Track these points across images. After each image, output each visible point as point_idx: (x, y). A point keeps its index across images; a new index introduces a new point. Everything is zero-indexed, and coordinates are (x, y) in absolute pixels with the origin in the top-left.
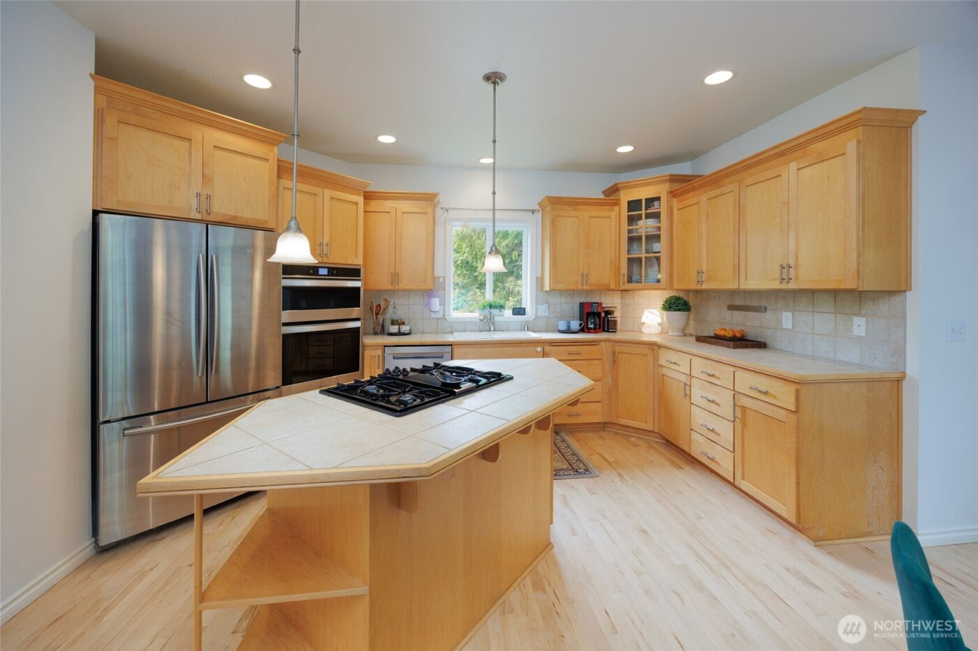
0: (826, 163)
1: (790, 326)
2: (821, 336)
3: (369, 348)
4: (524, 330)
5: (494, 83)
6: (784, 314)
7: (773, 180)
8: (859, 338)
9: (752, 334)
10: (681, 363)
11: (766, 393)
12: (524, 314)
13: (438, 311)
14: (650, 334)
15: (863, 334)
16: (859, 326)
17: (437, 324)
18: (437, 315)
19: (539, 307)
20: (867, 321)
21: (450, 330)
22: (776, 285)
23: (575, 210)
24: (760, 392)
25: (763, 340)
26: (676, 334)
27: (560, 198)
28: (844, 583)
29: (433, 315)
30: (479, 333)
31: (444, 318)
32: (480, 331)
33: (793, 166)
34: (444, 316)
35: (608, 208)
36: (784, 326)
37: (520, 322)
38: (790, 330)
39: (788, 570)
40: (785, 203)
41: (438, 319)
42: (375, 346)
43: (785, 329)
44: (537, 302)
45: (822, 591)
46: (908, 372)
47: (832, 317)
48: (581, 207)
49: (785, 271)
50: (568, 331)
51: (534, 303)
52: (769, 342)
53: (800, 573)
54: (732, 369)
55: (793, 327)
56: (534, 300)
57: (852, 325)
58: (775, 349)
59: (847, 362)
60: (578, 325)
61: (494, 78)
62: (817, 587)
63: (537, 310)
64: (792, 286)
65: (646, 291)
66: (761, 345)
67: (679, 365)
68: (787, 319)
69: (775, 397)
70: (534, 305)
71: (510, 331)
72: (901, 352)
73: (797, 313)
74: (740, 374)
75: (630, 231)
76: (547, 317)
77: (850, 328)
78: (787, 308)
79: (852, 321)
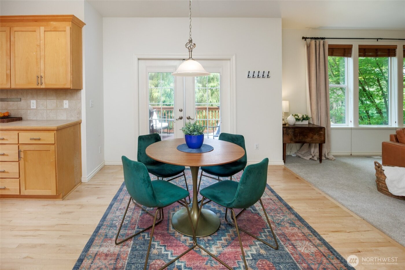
0: (57, 32)
1: (35, 107)
2: (50, 111)
6: (32, 101)
7: (32, 32)
8: (66, 109)
9: (13, 114)
15: (67, 107)
16: (66, 104)
20: (69, 101)
22: (35, 86)
25: (19, 116)
28: (78, 205)
33: (42, 29)
36: (32, 107)
38: (35, 109)
39: (60, 214)
40: (38, 45)
43: (33, 109)
45: (74, 212)
46: (82, 119)
47: (55, 101)
49: (39, 79)
53: (65, 212)
54: (17, 132)
55: (37, 107)
57: (63, 104)
58: (27, 120)
59: (61, 120)
62: (72, 212)
64: (43, 86)
66: (19, 119)
68: (33, 103)
69: (43, 140)
72: (80, 113)
73: (39, 100)
77: (62, 105)
78: (33, 98)
79: (63, 102)
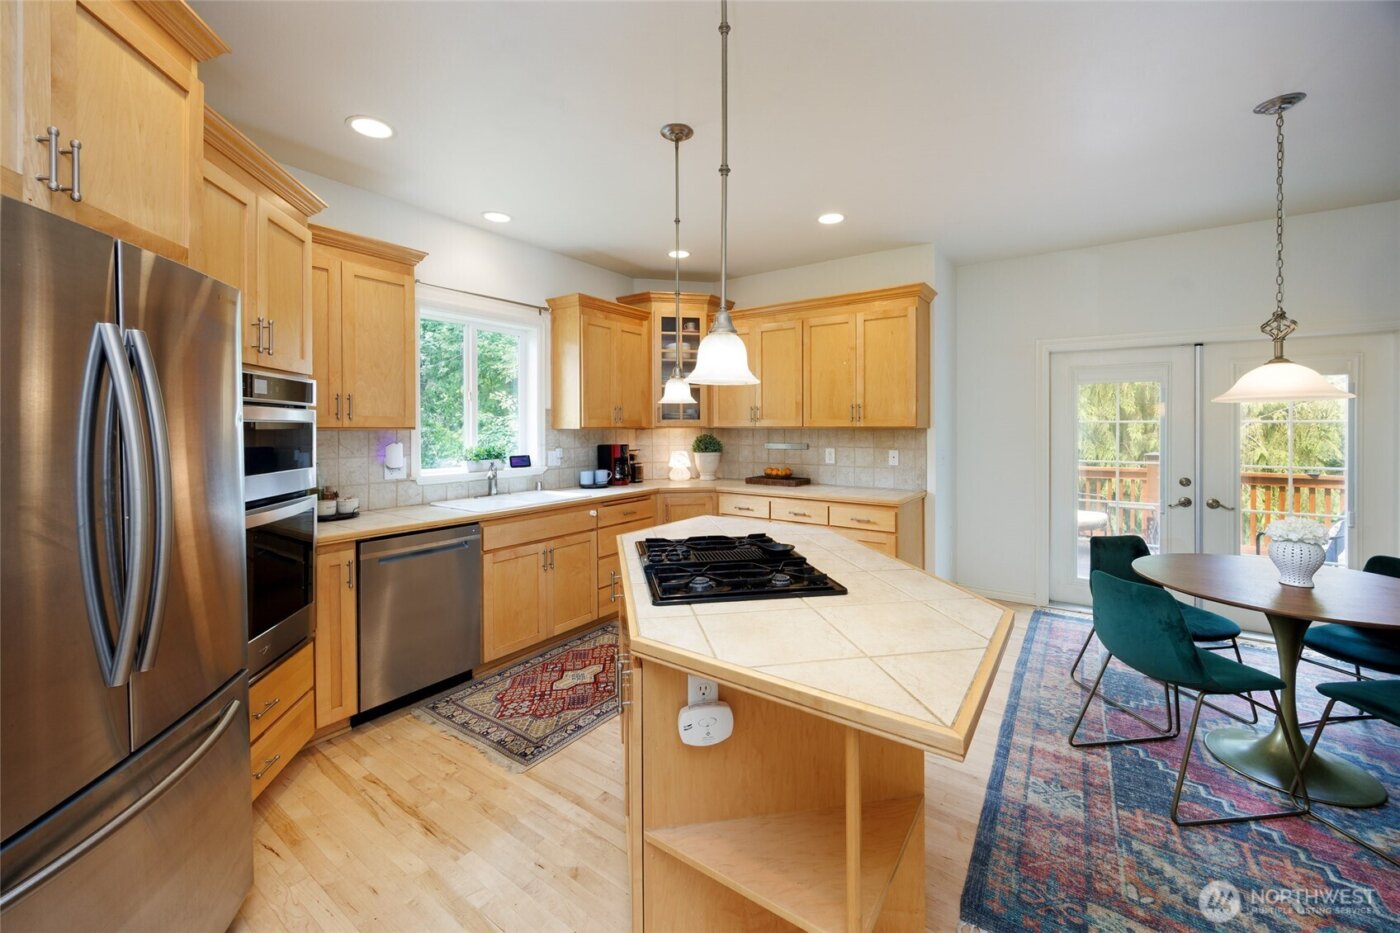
0: (890, 320)
1: (833, 462)
2: (862, 469)
3: (322, 550)
4: (536, 489)
5: (677, 140)
6: (828, 450)
7: (841, 325)
8: (893, 467)
9: (797, 472)
10: (754, 508)
11: (868, 522)
12: (529, 465)
13: (399, 469)
14: (682, 481)
15: (897, 464)
16: (893, 458)
17: (397, 491)
18: (396, 476)
19: (549, 452)
20: (899, 453)
21: (419, 500)
23: (606, 318)
24: (859, 521)
25: (805, 476)
26: (708, 478)
27: (595, 299)
29: (389, 476)
30: (473, 500)
31: (410, 479)
32: (476, 497)
33: (860, 316)
34: (409, 475)
35: (637, 321)
36: (827, 461)
37: (525, 477)
38: (832, 465)
40: (851, 348)
41: (398, 481)
42: (337, 545)
43: (828, 465)
44: (549, 446)
46: (929, 490)
47: (871, 451)
48: (613, 316)
49: (855, 410)
50: (595, 486)
51: (544, 448)
52: (812, 477)
54: (826, 505)
55: (836, 461)
56: (544, 442)
57: (888, 457)
58: (818, 484)
59: (885, 489)
60: (606, 476)
61: (680, 133)
63: (547, 458)
64: (861, 424)
65: (667, 430)
66: (805, 482)
67: (752, 510)
68: (830, 455)
69: (875, 523)
70: (544, 451)
71: (513, 492)
72: (923, 476)
73: (840, 449)
74: (834, 509)
75: (664, 355)
76: (559, 468)
77: (886, 460)
78: (829, 445)
79: (888, 454)
